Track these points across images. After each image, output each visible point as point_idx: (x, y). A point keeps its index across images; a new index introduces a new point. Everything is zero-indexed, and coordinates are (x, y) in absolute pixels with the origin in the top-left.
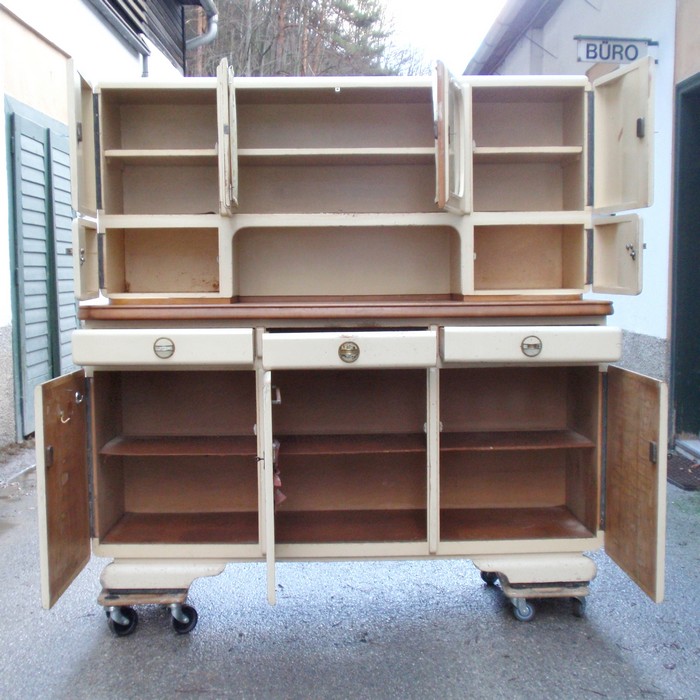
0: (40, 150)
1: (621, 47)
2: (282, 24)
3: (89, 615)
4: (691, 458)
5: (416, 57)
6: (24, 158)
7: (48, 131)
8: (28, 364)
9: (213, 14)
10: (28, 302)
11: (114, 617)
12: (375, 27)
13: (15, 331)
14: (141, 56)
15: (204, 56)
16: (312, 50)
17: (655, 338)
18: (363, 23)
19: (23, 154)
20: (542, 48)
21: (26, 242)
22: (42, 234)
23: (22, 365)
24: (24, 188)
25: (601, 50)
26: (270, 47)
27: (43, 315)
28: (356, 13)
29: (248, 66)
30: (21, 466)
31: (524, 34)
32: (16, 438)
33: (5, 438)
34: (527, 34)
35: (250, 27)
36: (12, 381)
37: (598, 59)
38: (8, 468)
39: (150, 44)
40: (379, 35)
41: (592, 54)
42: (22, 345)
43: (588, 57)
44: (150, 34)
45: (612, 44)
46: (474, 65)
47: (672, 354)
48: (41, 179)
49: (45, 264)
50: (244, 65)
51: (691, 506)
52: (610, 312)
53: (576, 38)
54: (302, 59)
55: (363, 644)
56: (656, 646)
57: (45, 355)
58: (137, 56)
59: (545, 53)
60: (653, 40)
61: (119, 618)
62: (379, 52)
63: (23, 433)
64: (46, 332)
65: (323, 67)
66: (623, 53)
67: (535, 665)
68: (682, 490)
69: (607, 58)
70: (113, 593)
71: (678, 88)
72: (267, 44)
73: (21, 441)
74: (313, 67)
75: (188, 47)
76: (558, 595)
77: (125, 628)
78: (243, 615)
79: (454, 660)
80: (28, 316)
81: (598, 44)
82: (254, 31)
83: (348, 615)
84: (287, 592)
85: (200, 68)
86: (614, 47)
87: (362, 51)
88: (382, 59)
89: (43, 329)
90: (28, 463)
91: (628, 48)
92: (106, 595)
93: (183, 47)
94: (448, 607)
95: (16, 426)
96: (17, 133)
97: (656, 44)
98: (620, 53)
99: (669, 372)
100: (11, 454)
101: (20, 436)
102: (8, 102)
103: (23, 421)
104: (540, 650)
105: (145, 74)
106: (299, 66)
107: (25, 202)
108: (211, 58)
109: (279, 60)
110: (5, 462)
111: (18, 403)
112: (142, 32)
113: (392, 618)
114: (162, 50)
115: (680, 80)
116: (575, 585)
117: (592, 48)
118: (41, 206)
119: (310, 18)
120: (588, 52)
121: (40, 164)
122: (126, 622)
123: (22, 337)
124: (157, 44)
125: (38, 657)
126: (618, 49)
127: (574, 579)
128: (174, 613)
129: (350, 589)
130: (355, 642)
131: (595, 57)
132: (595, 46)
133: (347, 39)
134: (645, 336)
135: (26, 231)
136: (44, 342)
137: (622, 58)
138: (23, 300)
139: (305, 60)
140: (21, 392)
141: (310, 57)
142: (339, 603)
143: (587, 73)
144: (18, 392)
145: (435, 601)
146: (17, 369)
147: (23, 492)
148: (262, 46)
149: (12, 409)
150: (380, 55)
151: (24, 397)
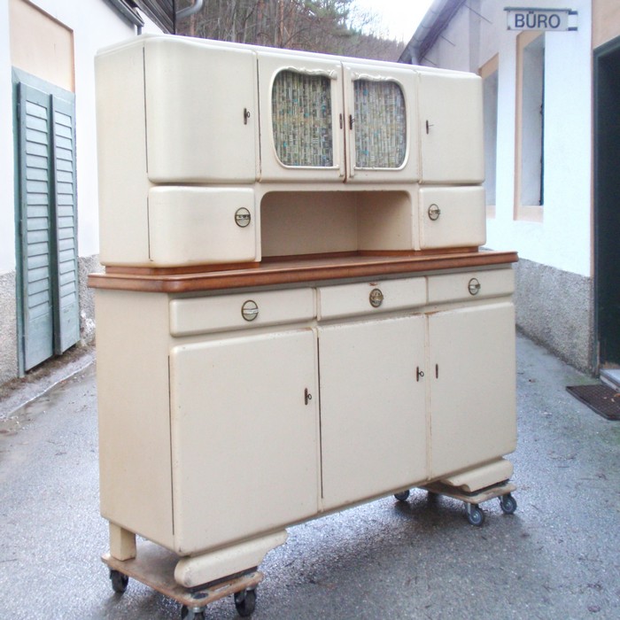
0: (44, 113)
1: (546, 17)
4: (614, 387)
5: (376, 19)
6: (28, 122)
7: (51, 97)
8: (30, 305)
10: (31, 250)
13: (19, 278)
14: (136, 27)
15: (196, 21)
16: (288, 14)
17: (580, 276)
19: (28, 118)
20: (479, 15)
21: (29, 196)
22: (44, 188)
23: (25, 307)
24: (28, 148)
25: (528, 19)
26: (252, 13)
27: (44, 260)
29: (233, 30)
30: (22, 400)
31: (463, 4)
32: (18, 373)
33: (8, 374)
34: (466, 4)
36: (15, 322)
37: (525, 27)
38: (9, 402)
39: (143, 16)
41: (520, 23)
42: (25, 289)
43: (516, 26)
44: (145, 8)
45: (537, 14)
46: (422, 29)
47: (595, 291)
48: (44, 139)
49: (47, 215)
50: (230, 28)
51: (614, 437)
53: (506, 9)
54: (279, 23)
55: (312, 585)
56: (581, 586)
57: (46, 296)
58: (132, 27)
59: (482, 19)
60: (573, 10)
62: (345, 15)
63: (25, 368)
64: (47, 276)
65: (297, 30)
66: (547, 21)
67: (469, 607)
68: (605, 420)
69: (534, 26)
71: (595, 53)
72: (250, 9)
73: (22, 376)
74: (288, 30)
75: (177, 17)
79: (395, 602)
80: (31, 262)
81: (525, 14)
83: (300, 554)
85: (192, 32)
86: (539, 16)
87: (330, 15)
88: (347, 21)
89: (44, 273)
90: (28, 396)
91: (551, 17)
93: (173, 17)
94: (391, 546)
95: (18, 363)
96: (22, 100)
97: (575, 13)
98: (544, 21)
99: (593, 307)
100: (13, 389)
101: (22, 371)
102: (14, 73)
103: (24, 358)
104: (473, 591)
106: (276, 28)
107: (29, 161)
108: (202, 22)
109: (260, 24)
110: (7, 396)
111: (20, 341)
112: (137, 6)
113: (340, 557)
114: (154, 21)
115: (597, 46)
117: (520, 18)
118: (44, 164)
120: (516, 21)
121: (43, 126)
123: (25, 282)
124: (150, 16)
125: (14, 601)
126: (542, 18)
130: (305, 583)
131: (523, 26)
132: (523, 16)
133: (317, 4)
134: (571, 274)
135: (30, 187)
136: (45, 285)
137: (546, 26)
138: (26, 249)
139: (282, 23)
140: (23, 332)
141: (286, 21)
142: (294, 540)
143: (518, 37)
144: (20, 332)
145: (379, 539)
146: (20, 310)
147: (20, 426)
148: (246, 11)
149: (15, 347)
150: (346, 18)
151: (26, 336)
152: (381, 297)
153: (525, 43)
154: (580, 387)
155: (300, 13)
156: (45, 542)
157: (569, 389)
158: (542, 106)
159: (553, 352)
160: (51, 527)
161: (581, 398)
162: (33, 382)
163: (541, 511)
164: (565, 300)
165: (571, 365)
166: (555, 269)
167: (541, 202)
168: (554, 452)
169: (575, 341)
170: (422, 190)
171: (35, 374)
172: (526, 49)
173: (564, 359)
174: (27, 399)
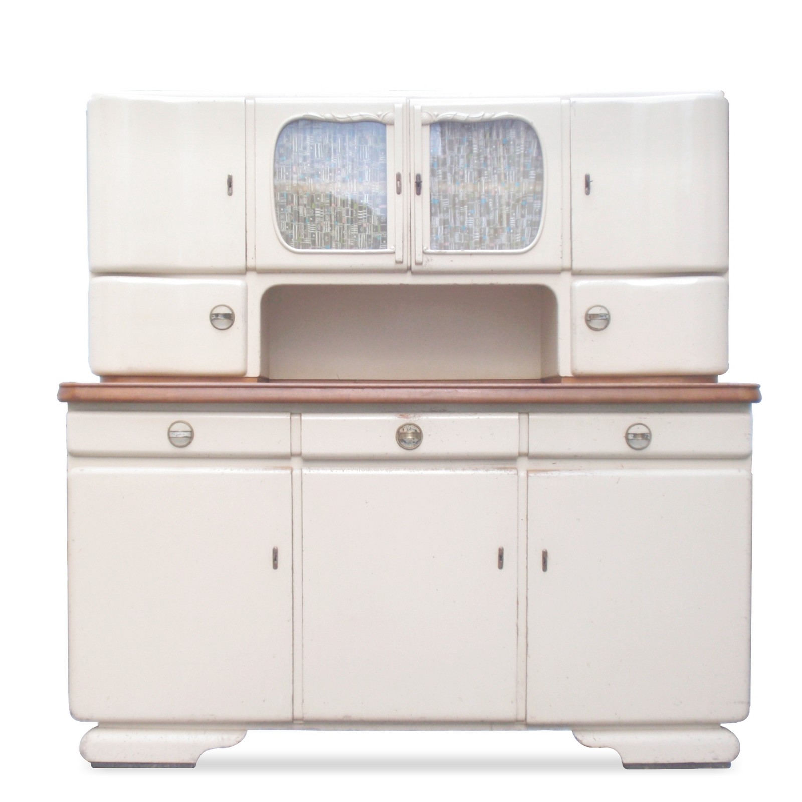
52: (757, 399)
127: (709, 759)
152: (418, 435)
170: (581, 283)
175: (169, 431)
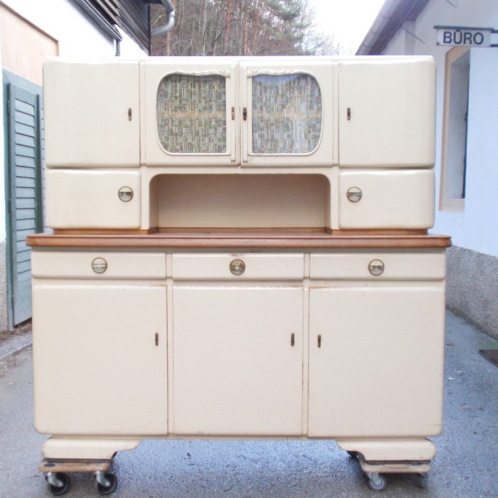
0: (31, 111)
1: (471, 34)
2: (229, 18)
3: (35, 476)
5: (328, 43)
6: (17, 117)
7: (38, 96)
8: (19, 271)
9: (172, 10)
10: (19, 225)
11: (51, 480)
12: (298, 21)
13: (9, 248)
14: (115, 41)
15: (172, 42)
16: (251, 37)
18: (288, 17)
19: (17, 114)
20: (414, 36)
21: (18, 180)
22: (32, 173)
23: (14, 272)
24: (17, 139)
25: (455, 36)
26: (220, 36)
28: (284, 10)
29: (204, 49)
30: (10, 349)
31: (400, 26)
32: (8, 326)
34: (403, 26)
35: (205, 20)
36: (5, 285)
37: (453, 43)
39: (122, 32)
40: (301, 27)
41: (448, 40)
42: (14, 257)
43: (445, 42)
44: (123, 26)
45: (463, 32)
46: (364, 48)
48: (31, 132)
49: (34, 196)
50: (201, 48)
52: (449, 245)
53: (436, 27)
54: (243, 45)
58: (112, 42)
59: (416, 39)
61: (55, 482)
62: (300, 39)
63: (13, 323)
65: (258, 49)
66: (472, 39)
69: (460, 43)
70: (51, 462)
72: (218, 32)
73: (12, 329)
74: (251, 50)
75: (152, 34)
76: (404, 470)
77: (60, 489)
78: (155, 479)
80: (19, 235)
81: (453, 32)
82: (209, 24)
83: (238, 482)
84: (193, 460)
85: (169, 51)
86: (465, 34)
87: (288, 38)
88: (303, 44)
90: (15, 346)
91: (476, 34)
92: (45, 463)
93: (149, 34)
94: (318, 477)
95: (8, 318)
96: (12, 98)
98: (469, 39)
100: (3, 340)
101: (11, 325)
102: (5, 74)
103: (13, 314)
105: (118, 54)
106: (241, 49)
107: (18, 150)
108: (177, 42)
109: (226, 44)
111: (10, 300)
112: (116, 24)
113: (272, 485)
114: (132, 36)
116: (419, 463)
117: (447, 35)
118: (31, 153)
119: (250, 14)
120: (445, 37)
121: (31, 121)
122: (60, 484)
123: (14, 251)
124: (128, 32)
126: (468, 36)
127: (417, 458)
128: (99, 479)
129: (243, 458)
131: (450, 42)
132: (451, 34)
133: (276, 29)
135: (18, 172)
137: (471, 43)
138: (15, 223)
139: (246, 45)
140: (13, 293)
141: (249, 43)
142: (233, 470)
143: (447, 54)
144: (10, 292)
145: (308, 471)
146: (9, 275)
147: (7, 370)
148: (215, 35)
149: (6, 305)
150: (301, 42)
151: (14, 296)
152: (243, 267)
153: (453, 59)
154: (492, 351)
155: (261, 36)
156: (19, 465)
157: (481, 352)
158: (467, 114)
159: (470, 322)
160: (25, 453)
161: (492, 359)
162: (21, 335)
163: (451, 453)
164: (481, 278)
165: (486, 333)
166: (473, 252)
167: (463, 196)
168: (465, 404)
169: (489, 312)
170: (345, 173)
171: (23, 328)
172: (454, 65)
173: (479, 328)
174: (15, 348)
175: (92, 264)
